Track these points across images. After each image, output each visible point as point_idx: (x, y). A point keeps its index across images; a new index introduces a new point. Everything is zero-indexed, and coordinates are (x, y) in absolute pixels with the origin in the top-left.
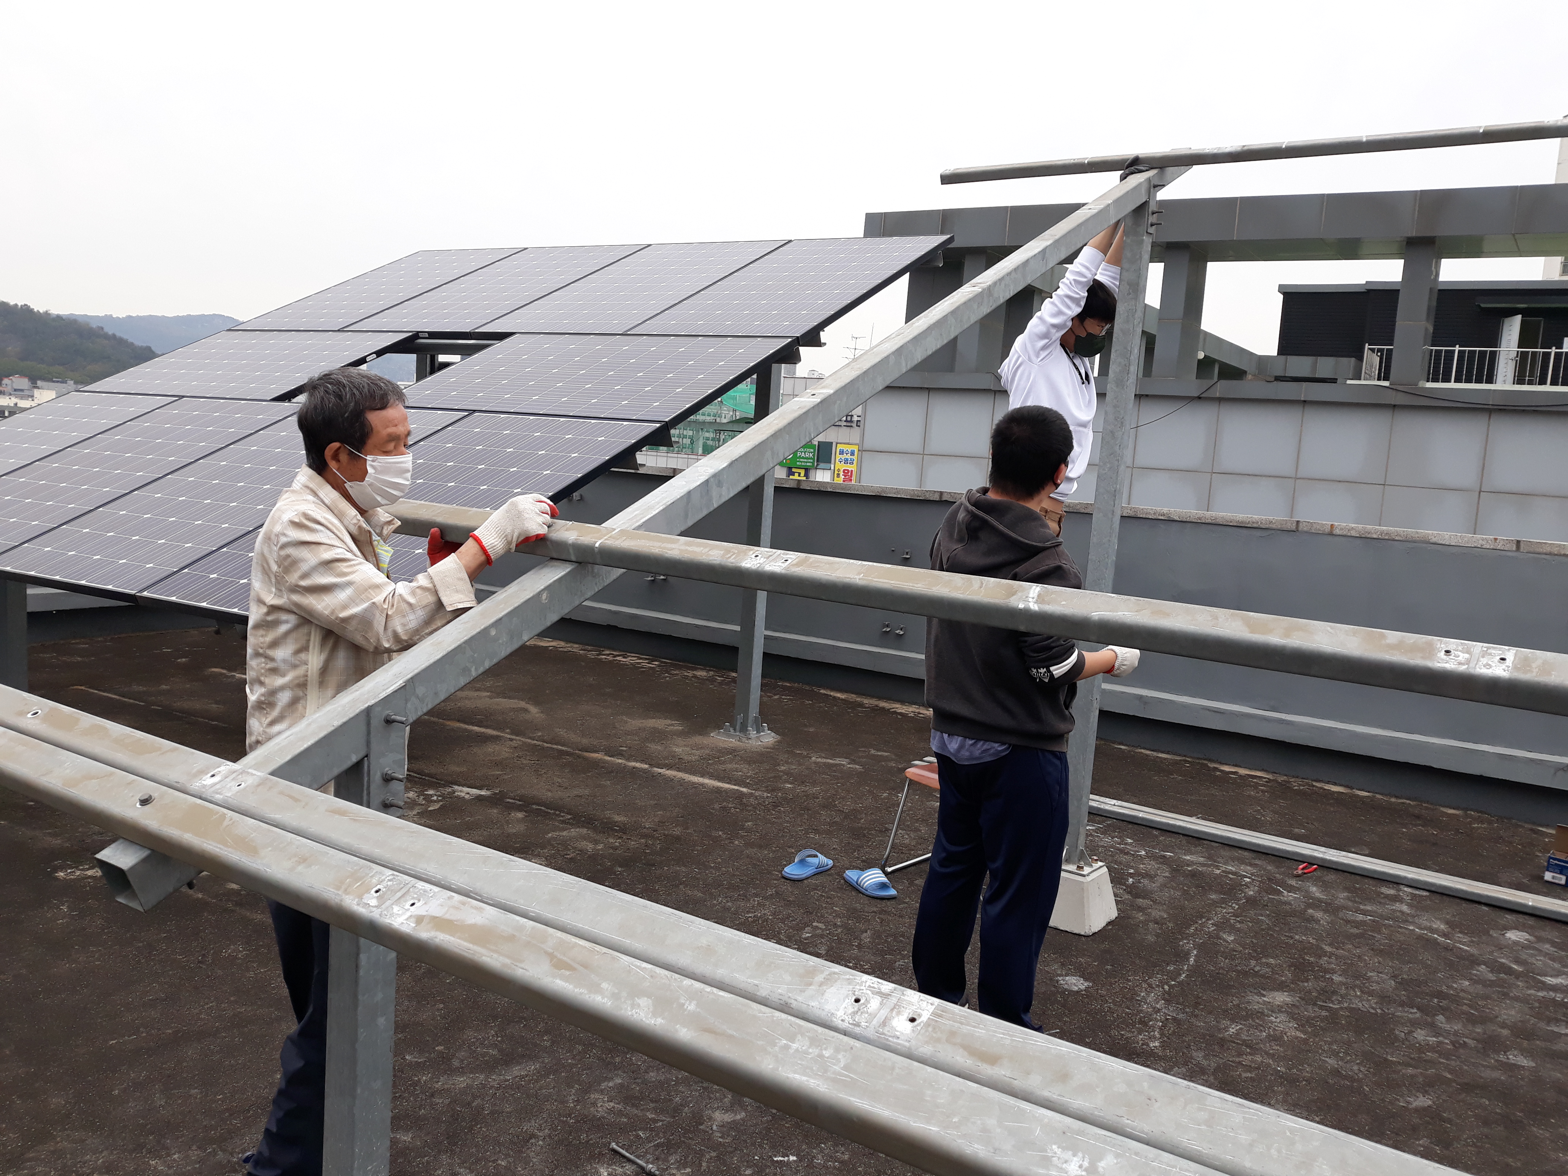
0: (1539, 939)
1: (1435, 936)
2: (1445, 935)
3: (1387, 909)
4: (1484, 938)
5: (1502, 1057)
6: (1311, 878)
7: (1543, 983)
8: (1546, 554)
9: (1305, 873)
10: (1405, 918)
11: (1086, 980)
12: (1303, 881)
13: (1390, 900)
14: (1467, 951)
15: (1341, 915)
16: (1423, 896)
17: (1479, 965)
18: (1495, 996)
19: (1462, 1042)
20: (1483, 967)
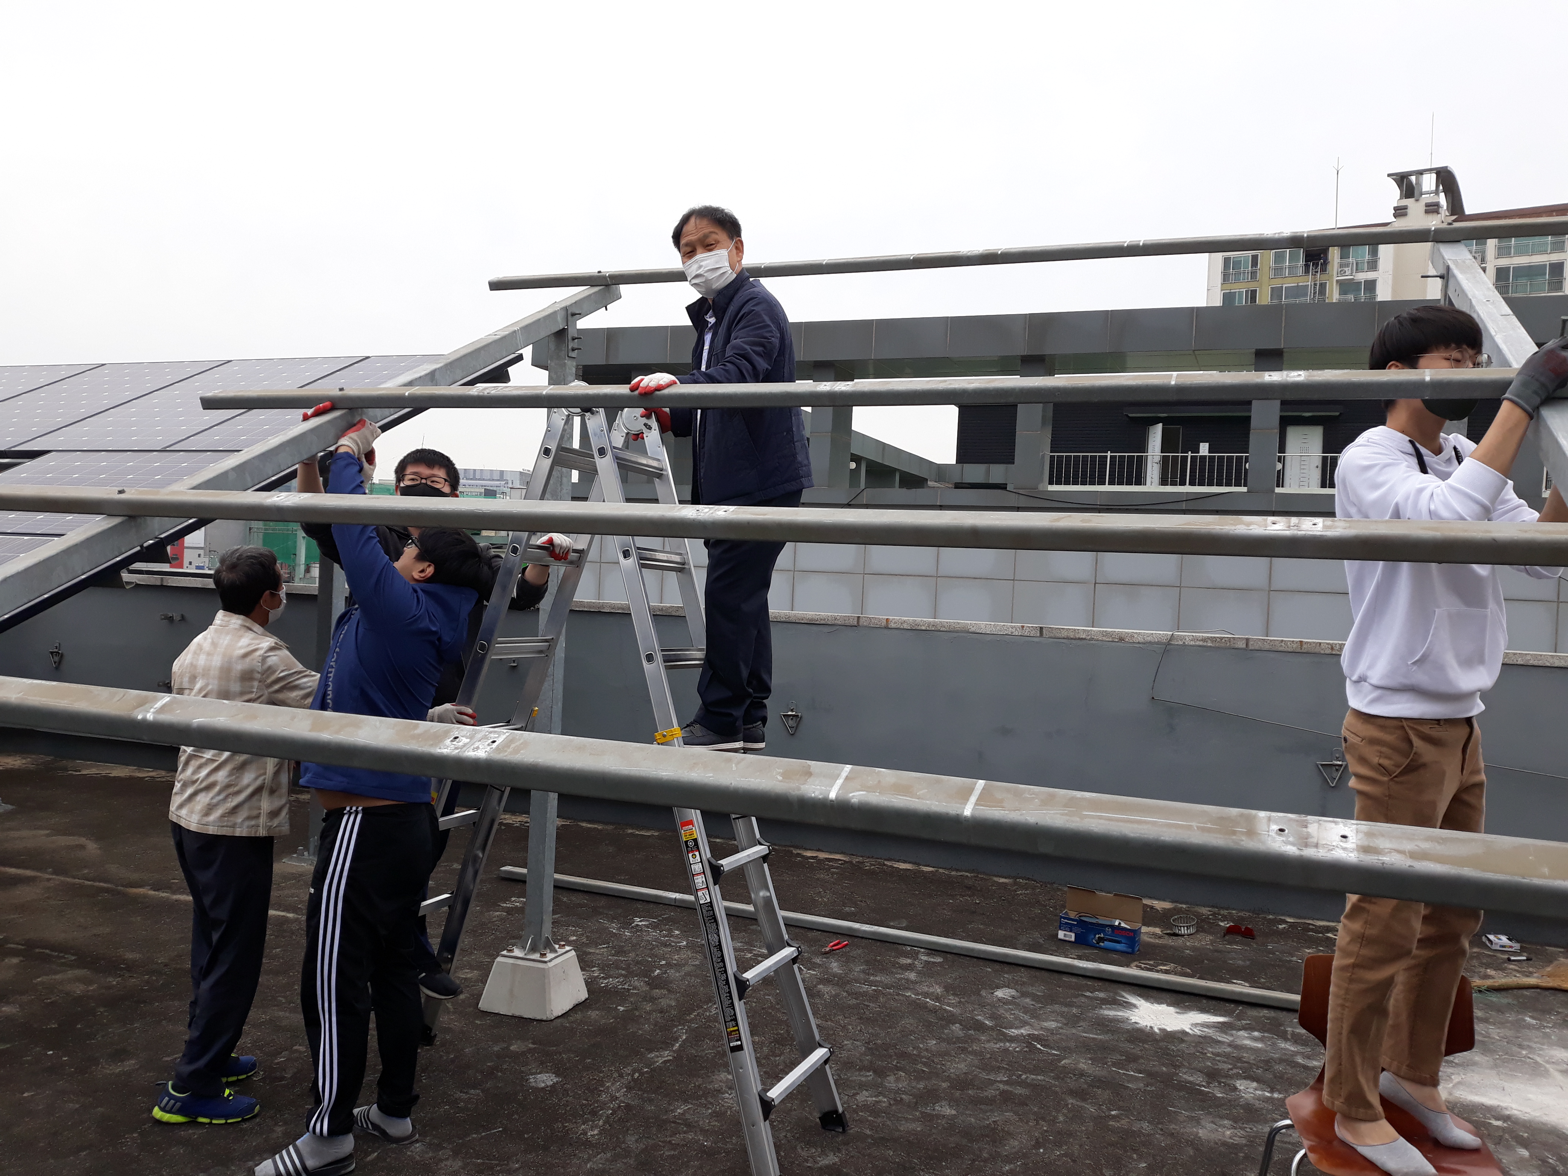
0: (1024, 995)
1: (928, 1000)
2: (937, 999)
3: (896, 978)
4: (973, 998)
5: (928, 1110)
6: (837, 954)
7: (1004, 1034)
8: (1064, 638)
9: (833, 950)
10: (909, 985)
11: (557, 1075)
12: (827, 958)
13: (902, 969)
14: (950, 1011)
15: (848, 987)
16: (936, 963)
17: (953, 1024)
18: (953, 1053)
19: (899, 1099)
20: (957, 1025)
